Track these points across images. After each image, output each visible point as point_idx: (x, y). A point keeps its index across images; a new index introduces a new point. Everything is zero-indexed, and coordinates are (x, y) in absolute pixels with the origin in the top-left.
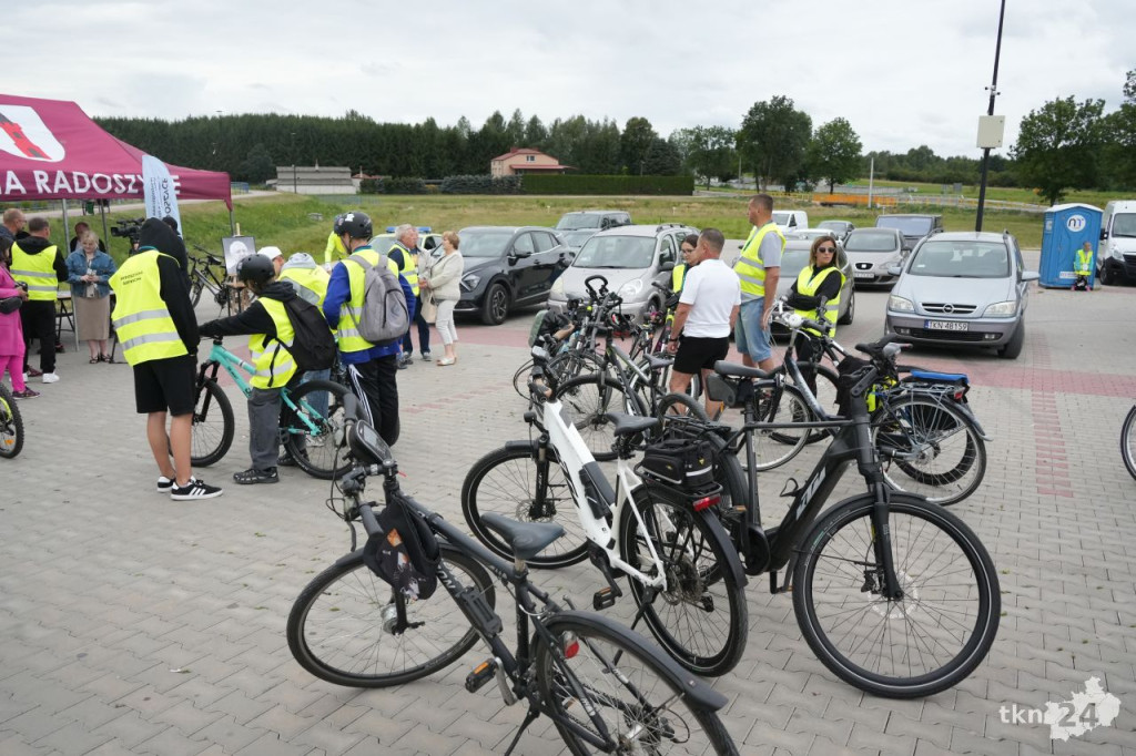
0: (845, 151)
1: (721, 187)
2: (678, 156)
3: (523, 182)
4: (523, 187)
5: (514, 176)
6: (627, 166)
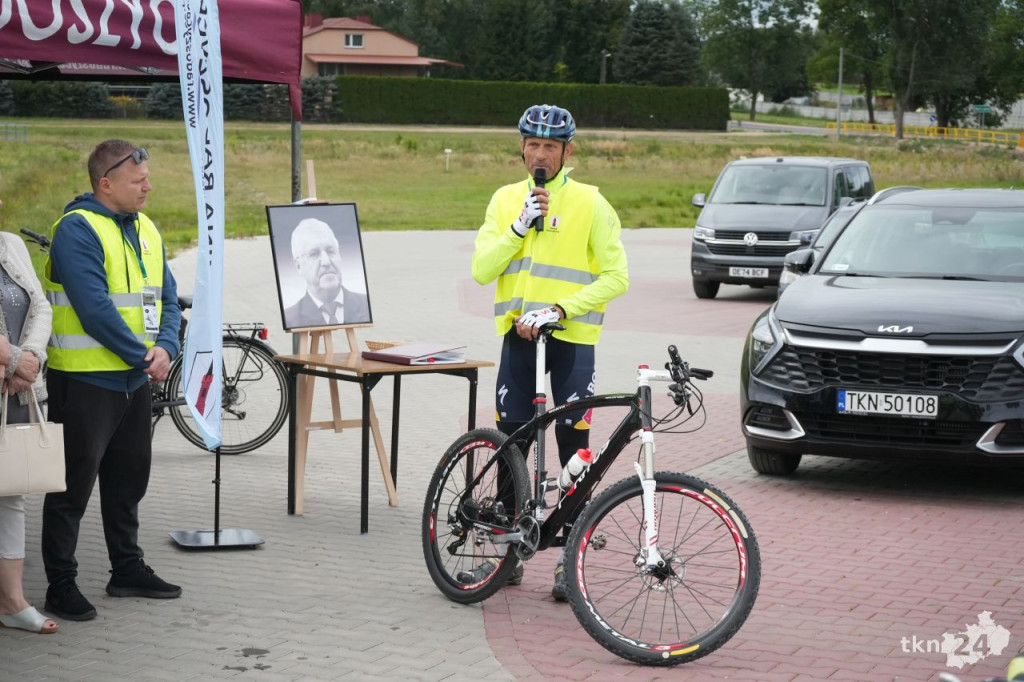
2: (692, 41)
3: (336, 93)
4: (337, 105)
5: (317, 79)
6: (566, 63)
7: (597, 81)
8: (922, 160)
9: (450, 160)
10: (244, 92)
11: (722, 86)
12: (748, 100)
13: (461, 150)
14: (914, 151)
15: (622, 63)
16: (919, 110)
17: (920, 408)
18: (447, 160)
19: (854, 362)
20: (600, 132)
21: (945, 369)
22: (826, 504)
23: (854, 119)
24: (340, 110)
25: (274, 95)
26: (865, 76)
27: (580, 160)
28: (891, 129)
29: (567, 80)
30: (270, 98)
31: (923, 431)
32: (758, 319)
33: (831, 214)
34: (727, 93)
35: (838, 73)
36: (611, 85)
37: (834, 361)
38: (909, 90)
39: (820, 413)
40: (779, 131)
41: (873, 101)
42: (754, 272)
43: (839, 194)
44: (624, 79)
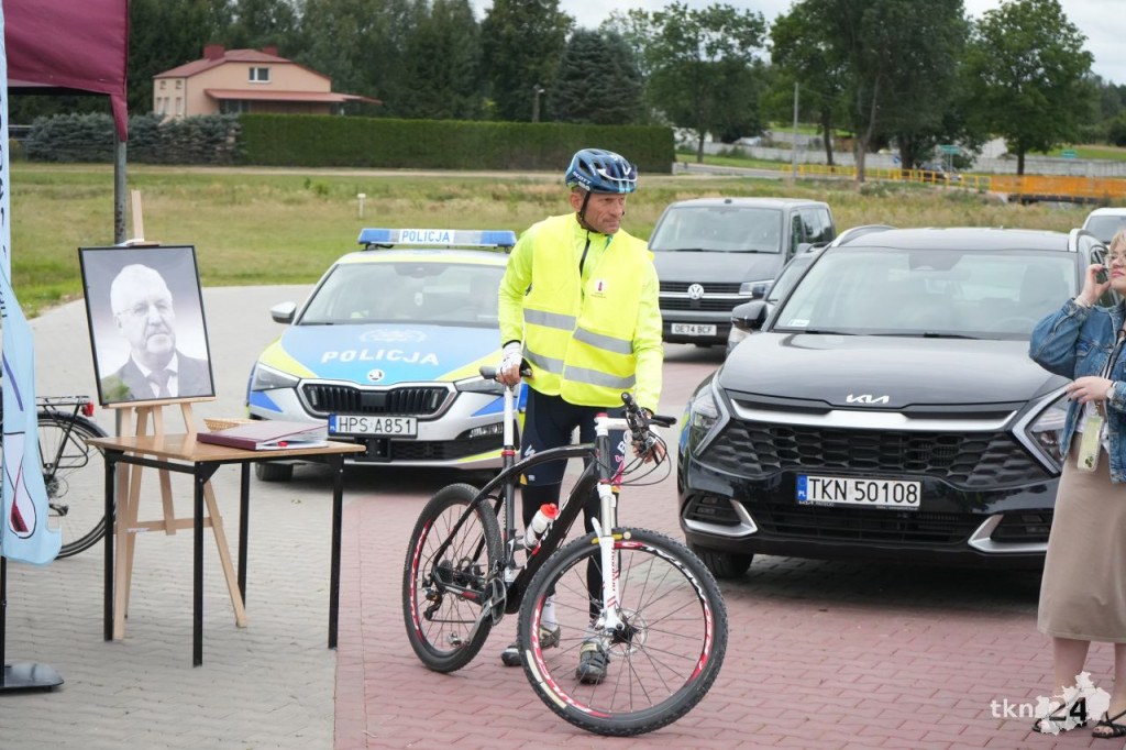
0: (1051, 71)
1: (723, 154)
2: (633, 75)
3: (239, 133)
4: (241, 147)
5: (217, 117)
6: (494, 100)
7: (529, 120)
8: (885, 205)
9: (364, 206)
10: (137, 132)
11: (666, 125)
12: (694, 140)
13: (377, 195)
14: (876, 195)
15: (556, 100)
16: (881, 151)
17: (899, 497)
18: (361, 207)
19: (817, 440)
20: (531, 176)
21: (929, 448)
22: (785, 617)
23: (811, 161)
24: (244, 152)
25: (170, 136)
26: (823, 114)
27: (509, 205)
28: (852, 172)
29: (494, 119)
30: (165, 138)
31: (902, 526)
32: (700, 387)
33: (787, 261)
34: (672, 132)
35: (793, 111)
36: (545, 124)
37: (792, 438)
38: (870, 130)
39: (776, 503)
40: (729, 174)
41: (832, 142)
42: (700, 329)
43: (796, 241)
44: (559, 117)
